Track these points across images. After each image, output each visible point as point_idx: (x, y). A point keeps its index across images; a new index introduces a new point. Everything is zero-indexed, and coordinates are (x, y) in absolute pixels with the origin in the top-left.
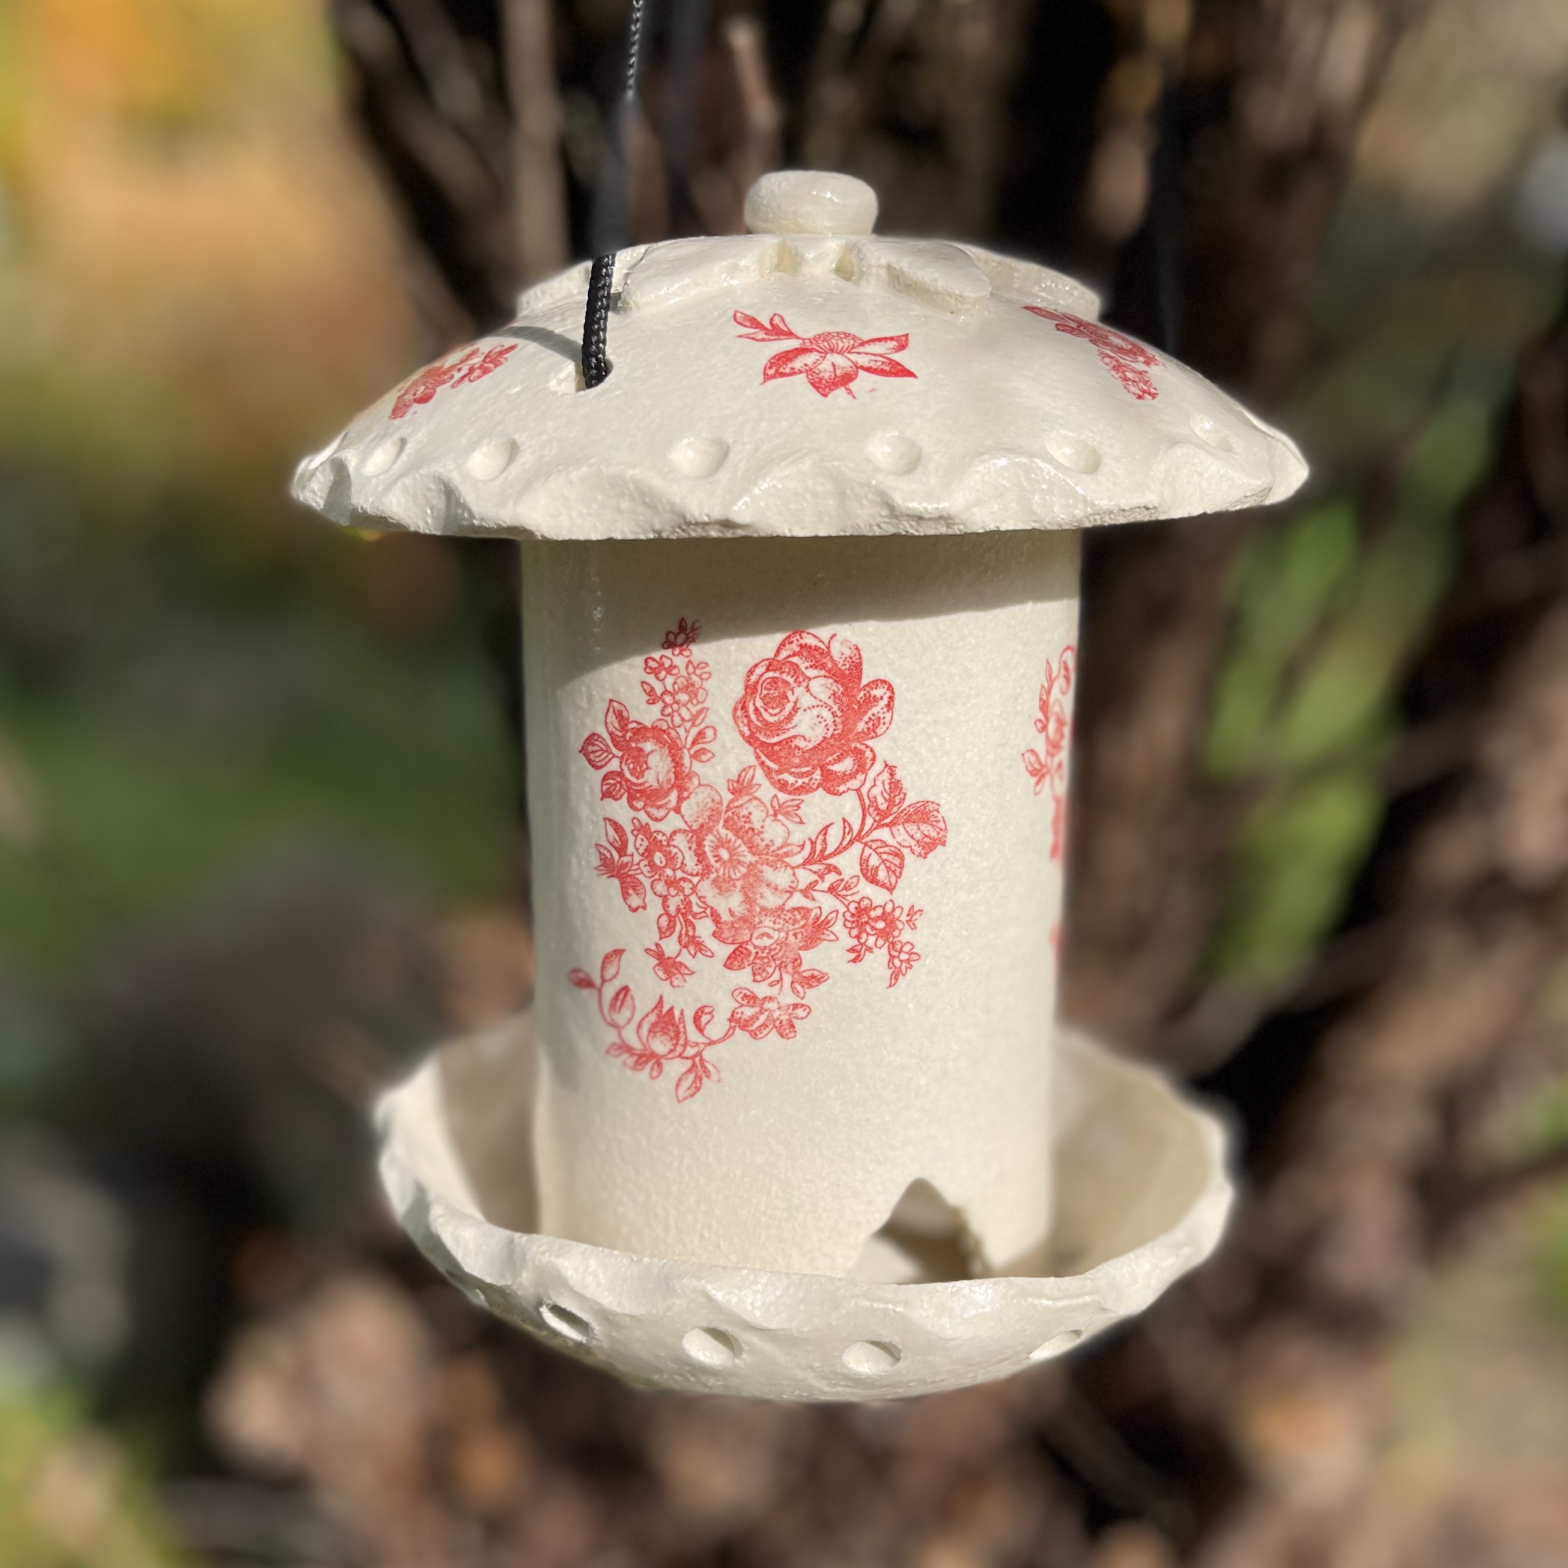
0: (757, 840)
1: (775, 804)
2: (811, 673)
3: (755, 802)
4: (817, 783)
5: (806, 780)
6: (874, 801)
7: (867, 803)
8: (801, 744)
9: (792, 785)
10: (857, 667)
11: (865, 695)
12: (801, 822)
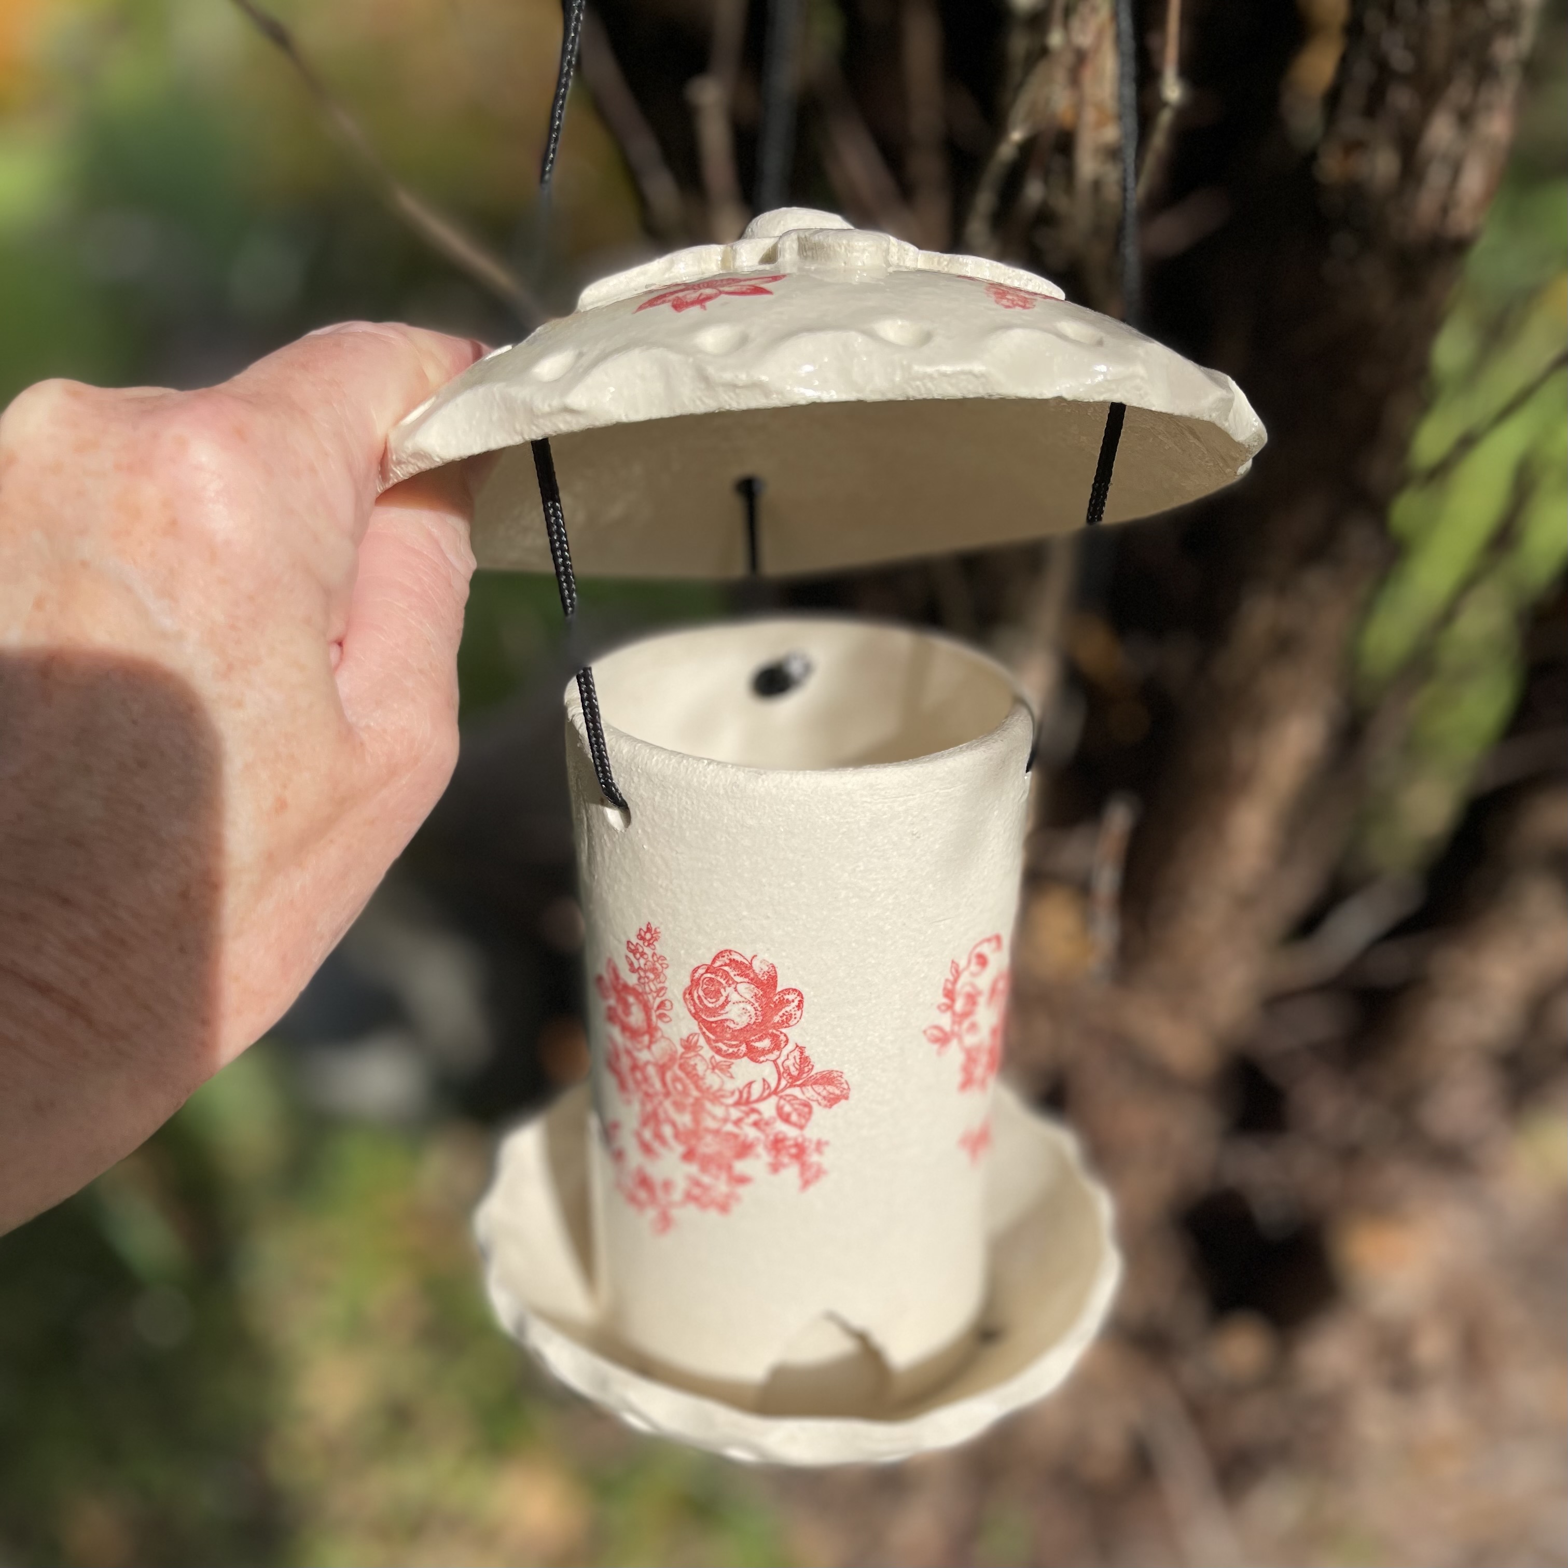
0: (700, 1083)
1: (713, 1061)
2: (738, 979)
3: (699, 1058)
4: (743, 1053)
5: (736, 1050)
6: (787, 1070)
7: (782, 1070)
8: (732, 1025)
9: (725, 1051)
10: (772, 979)
11: (779, 998)
12: (732, 1077)
